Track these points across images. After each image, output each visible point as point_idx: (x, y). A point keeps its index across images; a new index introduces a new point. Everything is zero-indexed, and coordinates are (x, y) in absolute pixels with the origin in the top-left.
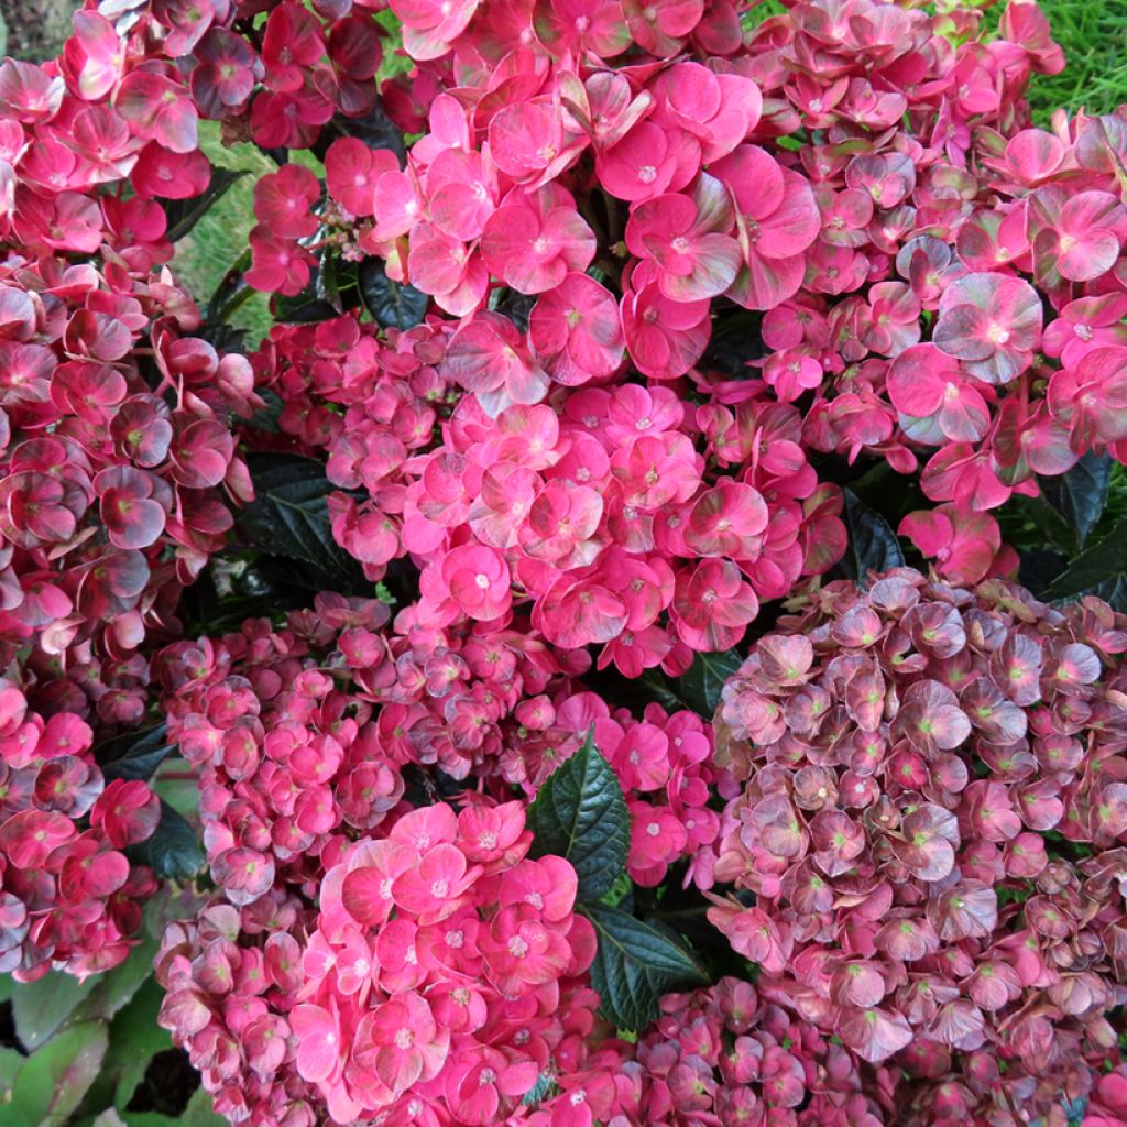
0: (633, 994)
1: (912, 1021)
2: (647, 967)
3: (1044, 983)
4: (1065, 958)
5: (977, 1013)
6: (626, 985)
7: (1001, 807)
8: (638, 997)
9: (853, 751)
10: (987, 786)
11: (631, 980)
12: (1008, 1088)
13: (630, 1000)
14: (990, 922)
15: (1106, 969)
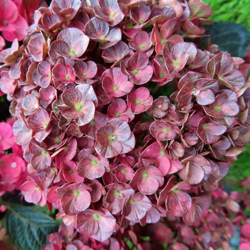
0: (37, 239)
1: (114, 213)
2: (41, 226)
3: (175, 170)
4: (180, 152)
5: (146, 199)
6: (33, 236)
7: (122, 81)
8: (40, 239)
9: (40, 77)
10: (111, 72)
11: (35, 234)
12: (200, 239)
13: (37, 243)
14: (132, 143)
15: (207, 153)
